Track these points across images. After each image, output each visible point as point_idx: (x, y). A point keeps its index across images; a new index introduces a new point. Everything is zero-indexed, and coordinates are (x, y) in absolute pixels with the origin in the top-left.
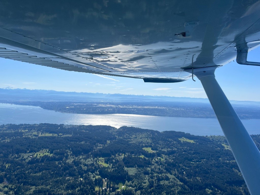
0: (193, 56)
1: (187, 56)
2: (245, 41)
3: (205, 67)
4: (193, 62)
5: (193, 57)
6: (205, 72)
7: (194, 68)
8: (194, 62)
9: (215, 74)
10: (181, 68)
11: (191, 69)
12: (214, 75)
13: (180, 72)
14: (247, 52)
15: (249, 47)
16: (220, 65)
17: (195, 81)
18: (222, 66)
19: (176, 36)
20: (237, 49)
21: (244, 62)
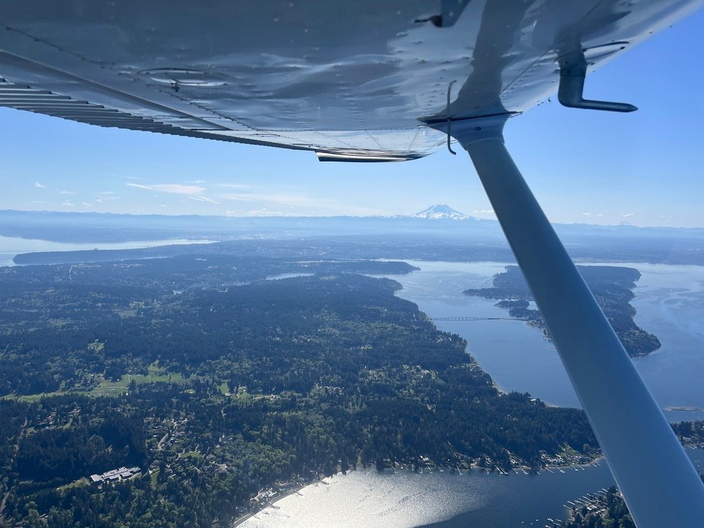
0: (451, 84)
1: (438, 85)
2: (580, 46)
3: (480, 115)
4: (451, 102)
5: (450, 89)
6: (478, 129)
7: (453, 120)
8: (453, 103)
9: (503, 134)
10: (420, 119)
11: (445, 121)
12: (501, 136)
13: (417, 130)
14: (583, 75)
15: (588, 61)
16: (515, 112)
17: (454, 153)
18: (521, 113)
19: (418, 24)
20: (560, 66)
21: (575, 101)
